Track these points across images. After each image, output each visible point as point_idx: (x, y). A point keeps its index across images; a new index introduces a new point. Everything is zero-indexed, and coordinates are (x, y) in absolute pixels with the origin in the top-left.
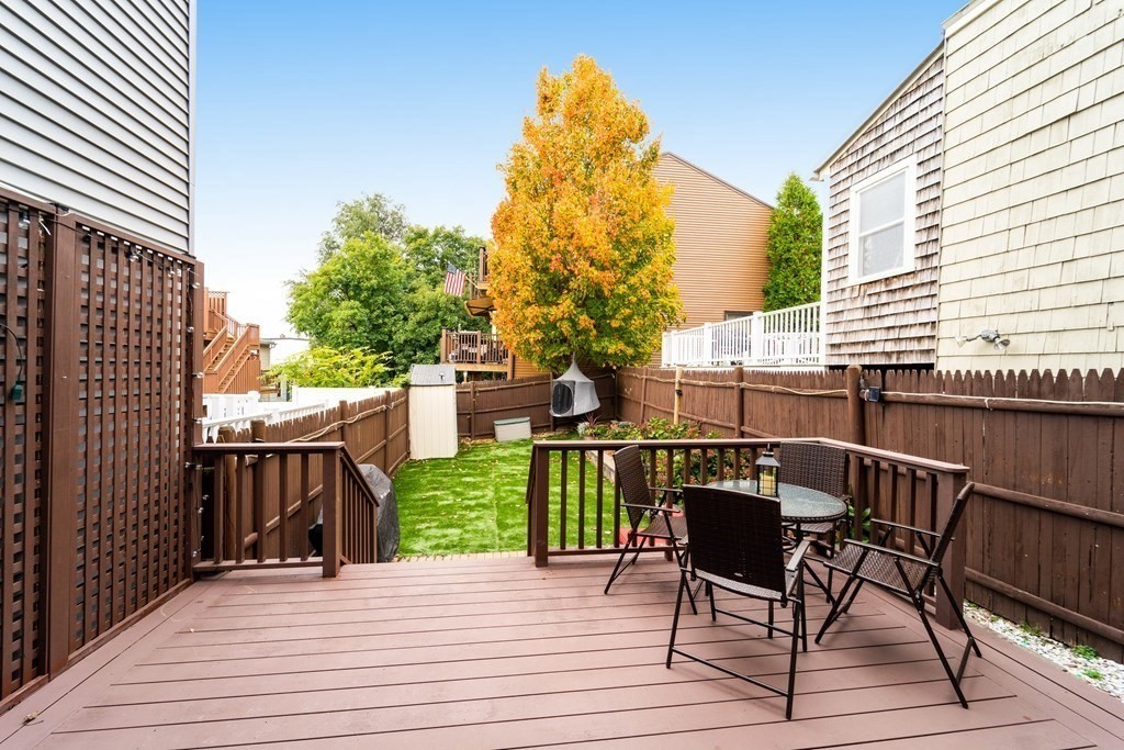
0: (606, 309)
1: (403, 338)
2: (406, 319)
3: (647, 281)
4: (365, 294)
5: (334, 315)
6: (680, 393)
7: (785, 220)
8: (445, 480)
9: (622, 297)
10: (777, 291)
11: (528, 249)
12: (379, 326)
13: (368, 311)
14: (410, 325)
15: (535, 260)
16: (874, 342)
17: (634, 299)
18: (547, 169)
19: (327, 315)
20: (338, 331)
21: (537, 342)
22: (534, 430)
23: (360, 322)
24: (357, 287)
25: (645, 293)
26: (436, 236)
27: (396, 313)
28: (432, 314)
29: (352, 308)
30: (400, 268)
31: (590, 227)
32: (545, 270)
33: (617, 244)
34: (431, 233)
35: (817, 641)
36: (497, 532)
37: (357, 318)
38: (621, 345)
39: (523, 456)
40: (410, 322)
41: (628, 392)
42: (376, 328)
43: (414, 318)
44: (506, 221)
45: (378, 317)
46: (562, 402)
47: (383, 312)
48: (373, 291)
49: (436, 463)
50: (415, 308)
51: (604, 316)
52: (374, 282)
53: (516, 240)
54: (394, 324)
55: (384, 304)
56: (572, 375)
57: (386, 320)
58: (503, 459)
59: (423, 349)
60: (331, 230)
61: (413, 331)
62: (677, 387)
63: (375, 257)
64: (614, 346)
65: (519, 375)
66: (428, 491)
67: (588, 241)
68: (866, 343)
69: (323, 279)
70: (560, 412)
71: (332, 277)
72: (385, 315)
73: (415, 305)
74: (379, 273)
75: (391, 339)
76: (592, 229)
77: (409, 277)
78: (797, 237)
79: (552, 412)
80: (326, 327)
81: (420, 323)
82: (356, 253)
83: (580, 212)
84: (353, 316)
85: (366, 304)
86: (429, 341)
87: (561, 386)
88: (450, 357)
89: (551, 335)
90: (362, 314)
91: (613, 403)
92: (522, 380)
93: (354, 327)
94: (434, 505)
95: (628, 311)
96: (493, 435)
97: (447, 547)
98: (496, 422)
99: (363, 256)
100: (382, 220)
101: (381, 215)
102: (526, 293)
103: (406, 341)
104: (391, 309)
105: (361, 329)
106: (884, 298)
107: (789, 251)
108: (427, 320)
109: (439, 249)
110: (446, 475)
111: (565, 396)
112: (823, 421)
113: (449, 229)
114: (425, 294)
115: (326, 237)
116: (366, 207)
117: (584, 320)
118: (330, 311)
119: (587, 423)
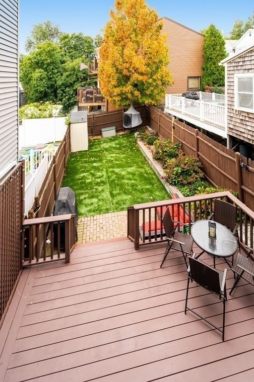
0: (144, 87)
1: (61, 83)
2: (62, 75)
3: (159, 77)
4: (45, 66)
5: (33, 75)
6: (174, 128)
7: (209, 43)
8: (86, 165)
9: (150, 84)
10: (207, 69)
11: (114, 65)
12: (51, 78)
13: (46, 73)
14: (64, 77)
15: (117, 69)
16: (244, 133)
17: (155, 84)
18: (120, 34)
19: (30, 75)
20: (35, 82)
21: (118, 101)
22: (117, 131)
23: (44, 78)
24: (42, 63)
25: (160, 83)
26: (72, 37)
27: (58, 72)
28: (72, 72)
29: (41, 72)
30: (58, 52)
31: (138, 62)
32: (121, 73)
33: (148, 65)
34: (70, 36)
35: (230, 294)
36: (111, 199)
37: (43, 76)
38: (150, 100)
39: (114, 147)
40: (64, 76)
41: (153, 116)
42: (50, 79)
43: (65, 74)
44: (105, 51)
45: (50, 75)
46: (128, 121)
47: (52, 72)
48: (48, 65)
49: (82, 154)
50: (65, 70)
51: (144, 90)
52: (49, 61)
53: (109, 62)
54: (57, 77)
55: (53, 69)
56: (131, 111)
57: (54, 76)
58: (106, 150)
59: (69, 87)
60: (30, 36)
61: (65, 80)
62: (173, 125)
63: (49, 51)
64: (147, 101)
65: (110, 110)
66: (81, 173)
67: (137, 66)
68: (242, 132)
69: (29, 61)
70: (126, 126)
71: (33, 60)
72: (53, 73)
73: (65, 69)
74: (51, 57)
75: (56, 83)
76: (139, 62)
77: (62, 55)
78: (214, 49)
79: (124, 125)
80: (30, 80)
81: (67, 77)
82: (42, 49)
83: (134, 54)
84: (41, 75)
85: (46, 70)
86: (71, 84)
87: (127, 116)
88: (82, 99)
89: (123, 97)
90: (44, 74)
91: (147, 118)
92: (112, 112)
93: (41, 80)
94: (84, 183)
95: (153, 88)
96: (101, 134)
97: (94, 211)
98: (102, 130)
99: (44, 50)
100: (50, 31)
101: (50, 29)
102: (114, 83)
103: (62, 84)
104: (56, 71)
105: (44, 80)
106: (247, 119)
107: (211, 54)
108: (70, 75)
109: (73, 42)
110: (86, 162)
111: (128, 119)
112: (228, 165)
113: (77, 34)
114: (69, 65)
115: (28, 39)
116: (44, 27)
117: (137, 93)
118: (31, 73)
119: (138, 133)
